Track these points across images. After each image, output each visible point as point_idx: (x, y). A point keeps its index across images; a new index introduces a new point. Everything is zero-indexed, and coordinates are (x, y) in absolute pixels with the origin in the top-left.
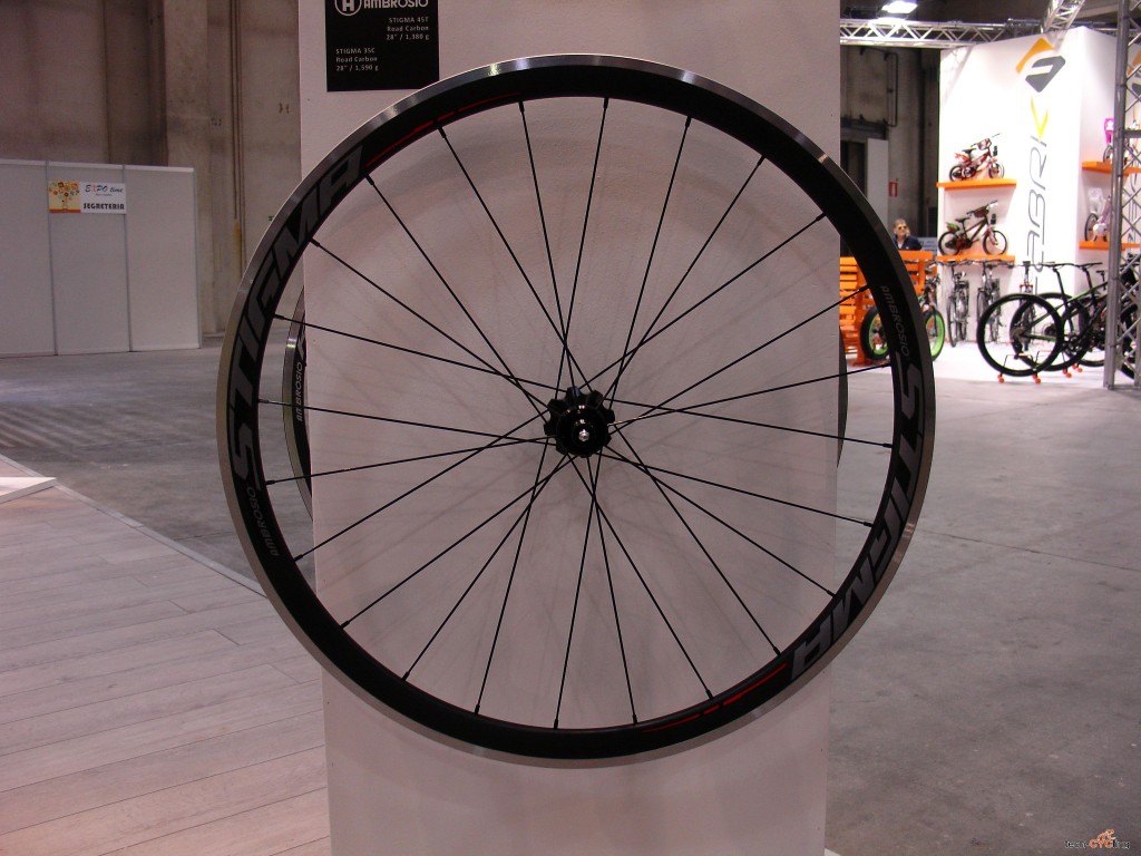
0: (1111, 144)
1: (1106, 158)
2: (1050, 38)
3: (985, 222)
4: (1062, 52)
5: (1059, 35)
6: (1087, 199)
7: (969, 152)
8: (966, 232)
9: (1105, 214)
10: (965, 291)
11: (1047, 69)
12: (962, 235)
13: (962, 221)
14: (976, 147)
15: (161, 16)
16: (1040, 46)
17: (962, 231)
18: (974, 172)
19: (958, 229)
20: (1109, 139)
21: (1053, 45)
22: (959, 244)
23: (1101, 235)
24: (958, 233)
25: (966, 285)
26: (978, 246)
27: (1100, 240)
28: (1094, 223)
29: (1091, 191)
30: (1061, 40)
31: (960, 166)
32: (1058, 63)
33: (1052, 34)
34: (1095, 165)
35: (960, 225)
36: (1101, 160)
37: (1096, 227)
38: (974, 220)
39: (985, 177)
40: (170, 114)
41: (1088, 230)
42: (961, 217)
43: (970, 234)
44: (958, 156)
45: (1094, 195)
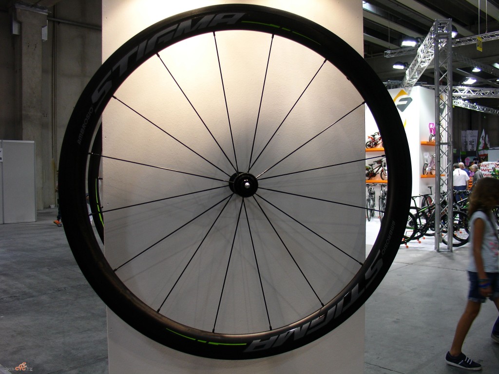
0: (432, 134)
1: (430, 139)
2: (405, 89)
3: (381, 166)
4: (411, 96)
5: (409, 89)
6: (423, 157)
7: (374, 136)
8: (373, 170)
9: (431, 163)
10: (373, 195)
11: (405, 102)
12: (371, 171)
13: (371, 165)
14: (377, 134)
15: (21, 70)
16: (402, 93)
17: (371, 170)
18: (376, 144)
19: (370, 169)
20: (431, 132)
21: (407, 93)
22: (370, 175)
23: (429, 172)
24: (370, 170)
25: (374, 193)
26: (378, 176)
27: (429, 174)
28: (427, 167)
29: (425, 154)
30: (410, 91)
31: (370, 142)
32: (409, 100)
33: (406, 88)
34: (426, 143)
35: (371, 167)
36: (428, 141)
37: (427, 169)
38: (377, 165)
39: (381, 146)
40: (24, 112)
41: (424, 170)
42: (370, 164)
43: (375, 171)
44: (369, 137)
45: (426, 155)
